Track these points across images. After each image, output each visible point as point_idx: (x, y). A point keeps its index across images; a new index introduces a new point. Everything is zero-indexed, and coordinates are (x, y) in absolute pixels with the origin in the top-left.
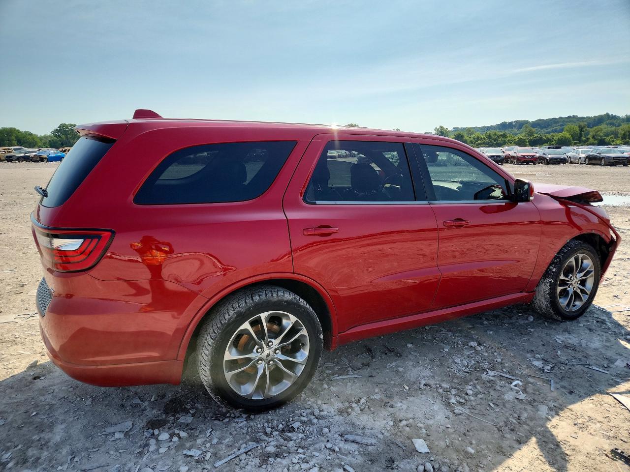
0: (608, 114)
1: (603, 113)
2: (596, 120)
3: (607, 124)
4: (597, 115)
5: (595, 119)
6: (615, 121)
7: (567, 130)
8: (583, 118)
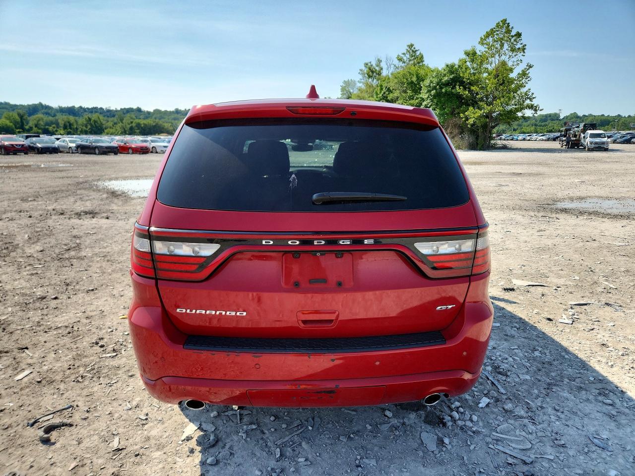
0: (41, 104)
1: (37, 102)
2: (31, 109)
3: (43, 114)
4: (30, 103)
5: (29, 108)
6: (50, 111)
7: (6, 118)
8: (16, 106)
